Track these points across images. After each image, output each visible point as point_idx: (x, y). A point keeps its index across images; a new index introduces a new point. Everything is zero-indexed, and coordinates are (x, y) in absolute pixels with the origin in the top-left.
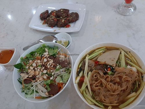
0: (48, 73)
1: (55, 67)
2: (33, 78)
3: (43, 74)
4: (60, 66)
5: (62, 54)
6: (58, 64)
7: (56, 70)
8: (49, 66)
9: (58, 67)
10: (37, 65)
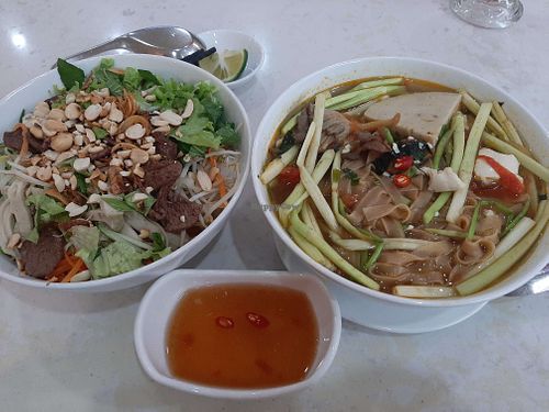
0: (87, 180)
1: (129, 185)
2: (35, 144)
3: (68, 166)
4: (150, 204)
5: (213, 175)
6: (149, 189)
7: (120, 198)
8: (116, 162)
9: (138, 196)
10: (97, 120)
